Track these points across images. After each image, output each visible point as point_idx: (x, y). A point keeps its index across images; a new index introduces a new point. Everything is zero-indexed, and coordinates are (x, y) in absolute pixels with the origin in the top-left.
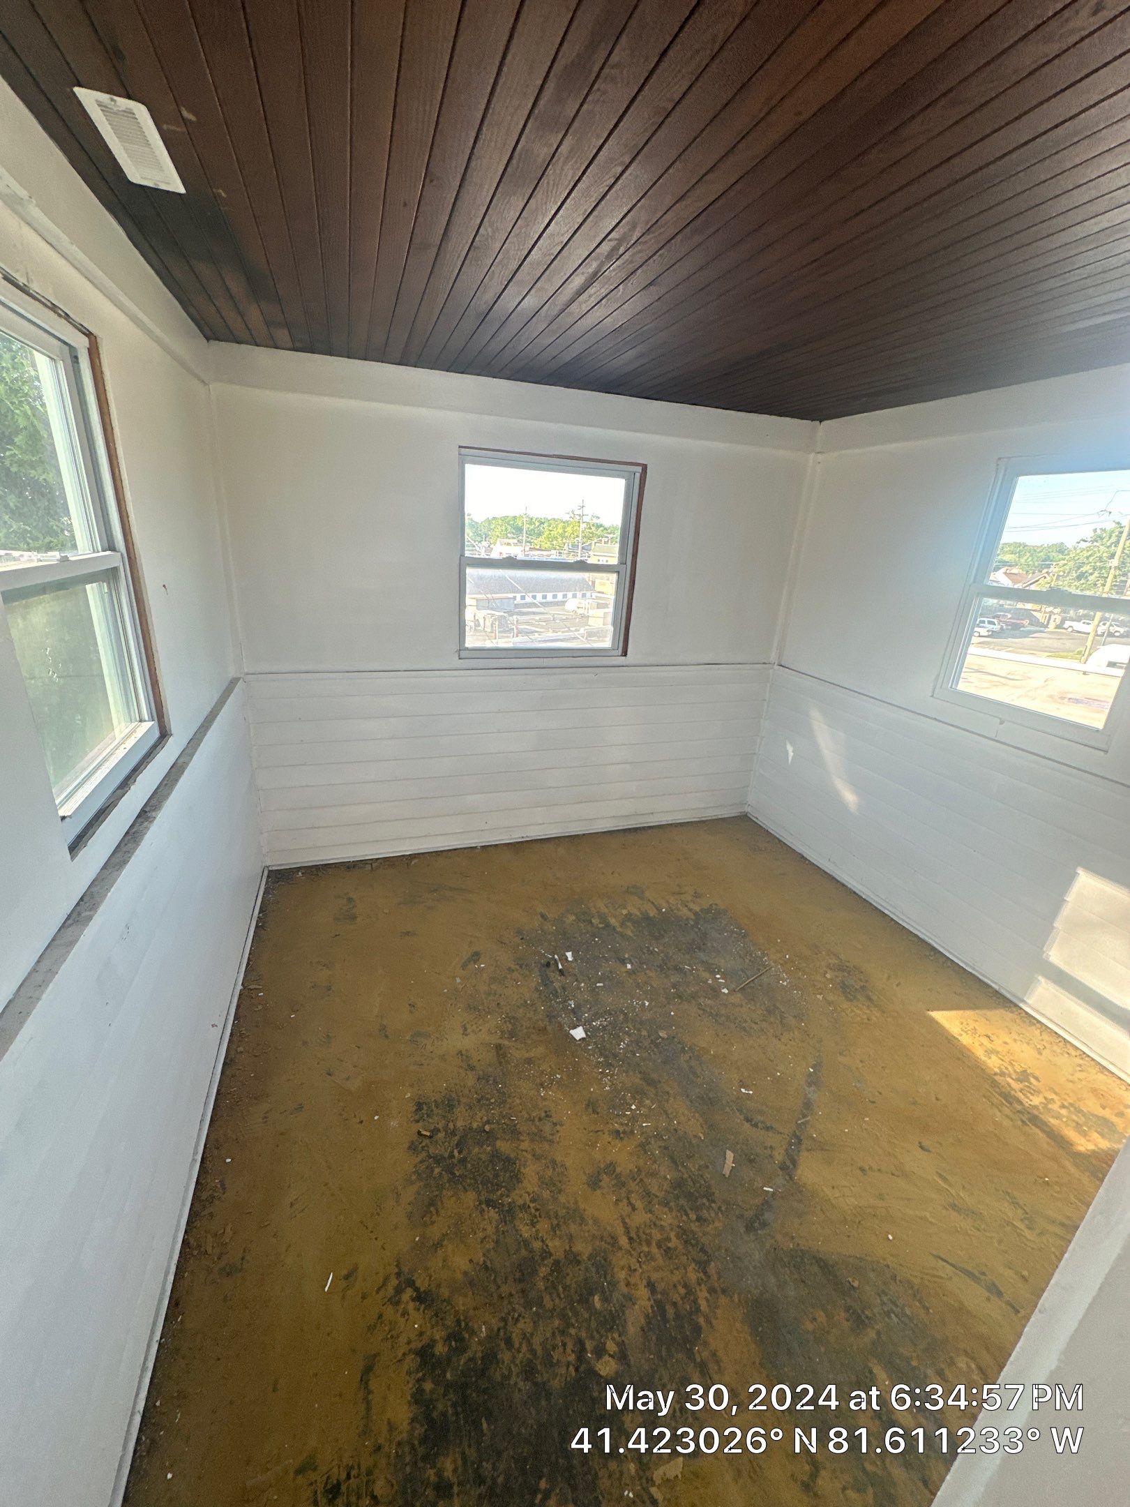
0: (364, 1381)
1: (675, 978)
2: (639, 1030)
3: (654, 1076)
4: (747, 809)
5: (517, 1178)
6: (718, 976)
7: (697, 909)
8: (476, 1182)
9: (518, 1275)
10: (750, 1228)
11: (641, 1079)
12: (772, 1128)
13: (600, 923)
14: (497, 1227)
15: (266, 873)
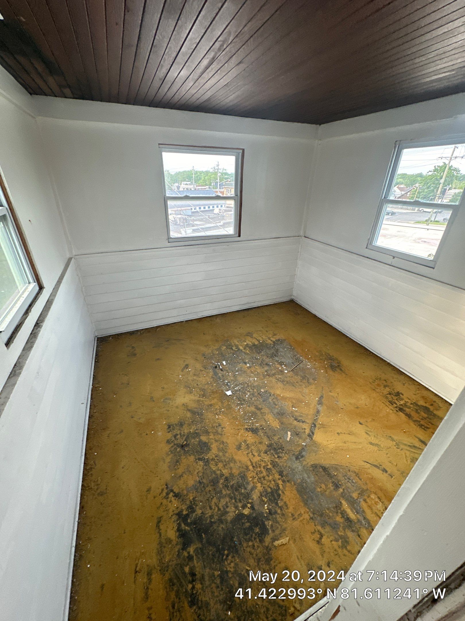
0: (158, 526)
1: (266, 368)
2: (253, 390)
3: (260, 406)
4: (293, 297)
5: (209, 449)
6: (283, 366)
7: (274, 340)
8: (194, 452)
9: (212, 484)
10: (297, 458)
11: (255, 408)
12: (305, 421)
13: (236, 349)
14: (203, 468)
15: (96, 339)
